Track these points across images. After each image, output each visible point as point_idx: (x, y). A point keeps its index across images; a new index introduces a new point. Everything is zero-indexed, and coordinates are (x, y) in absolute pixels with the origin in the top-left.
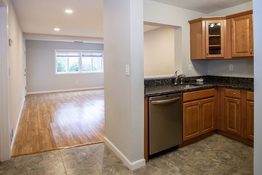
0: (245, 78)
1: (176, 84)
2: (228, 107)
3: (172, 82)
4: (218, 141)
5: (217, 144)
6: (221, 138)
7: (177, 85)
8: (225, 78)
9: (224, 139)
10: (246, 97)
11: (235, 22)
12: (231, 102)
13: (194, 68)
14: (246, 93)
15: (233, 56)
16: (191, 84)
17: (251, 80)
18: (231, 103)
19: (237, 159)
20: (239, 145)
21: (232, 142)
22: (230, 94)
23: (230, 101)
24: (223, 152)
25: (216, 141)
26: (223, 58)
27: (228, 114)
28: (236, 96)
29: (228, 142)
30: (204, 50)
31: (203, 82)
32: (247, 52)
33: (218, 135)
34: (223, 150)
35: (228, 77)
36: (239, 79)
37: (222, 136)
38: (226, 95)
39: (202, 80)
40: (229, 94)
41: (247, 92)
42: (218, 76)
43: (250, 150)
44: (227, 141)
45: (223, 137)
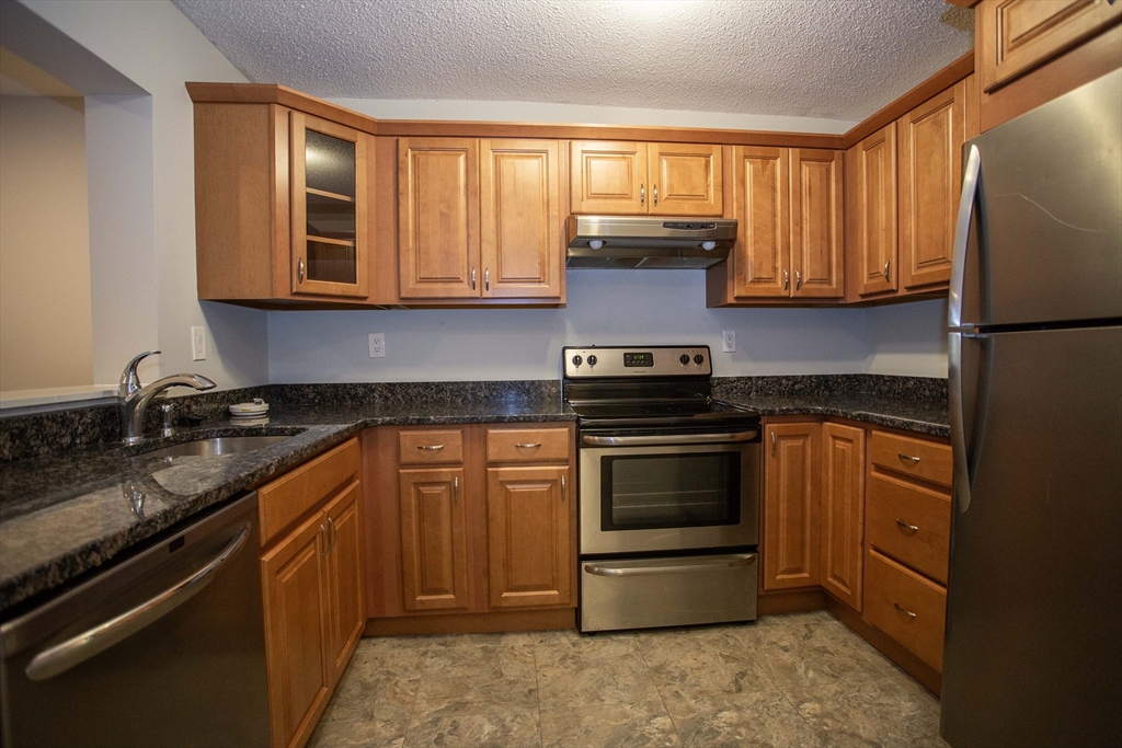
0: (433, 384)
1: (132, 440)
2: (413, 508)
3: (102, 431)
4: (395, 675)
5: (403, 692)
6: (396, 652)
7: (147, 445)
8: (353, 392)
9: (410, 651)
10: (486, 453)
11: (414, 156)
12: (424, 484)
13: (216, 350)
14: (484, 439)
15: (403, 295)
16: (226, 431)
17: (452, 391)
18: (425, 490)
19: (519, 719)
20: (469, 647)
21: (443, 648)
22: (422, 451)
23: (423, 480)
24: (455, 718)
25: (388, 680)
26: (365, 298)
27: (415, 539)
28: (446, 457)
29: (429, 655)
30: (283, 255)
31: (268, 413)
32: (457, 280)
33: (374, 641)
34: (447, 709)
35: (365, 386)
36: (410, 391)
37: (388, 640)
38: (404, 459)
39: (264, 407)
40: (417, 450)
41: (486, 432)
42: (320, 385)
43: (512, 648)
44: (425, 654)
45: (395, 641)
